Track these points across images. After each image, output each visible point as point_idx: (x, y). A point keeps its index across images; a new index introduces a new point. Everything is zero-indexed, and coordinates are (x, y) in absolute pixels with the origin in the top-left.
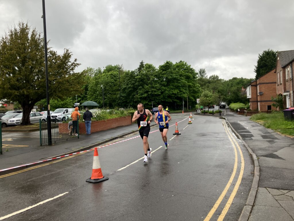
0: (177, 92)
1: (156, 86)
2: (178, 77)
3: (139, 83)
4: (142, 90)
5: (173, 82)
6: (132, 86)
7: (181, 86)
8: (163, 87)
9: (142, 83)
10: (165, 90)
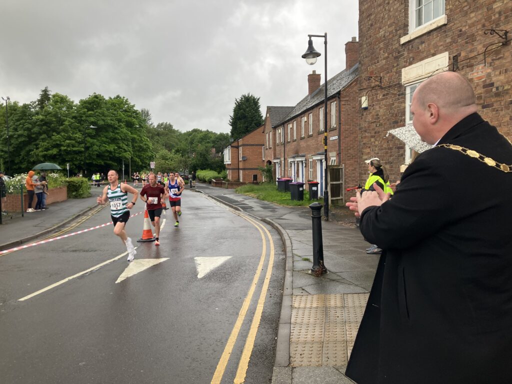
0: (114, 149)
1: (76, 137)
2: (114, 124)
3: (41, 129)
4: (47, 141)
5: (107, 131)
6: (26, 133)
7: (120, 138)
8: (89, 139)
9: (46, 129)
10: (92, 144)
